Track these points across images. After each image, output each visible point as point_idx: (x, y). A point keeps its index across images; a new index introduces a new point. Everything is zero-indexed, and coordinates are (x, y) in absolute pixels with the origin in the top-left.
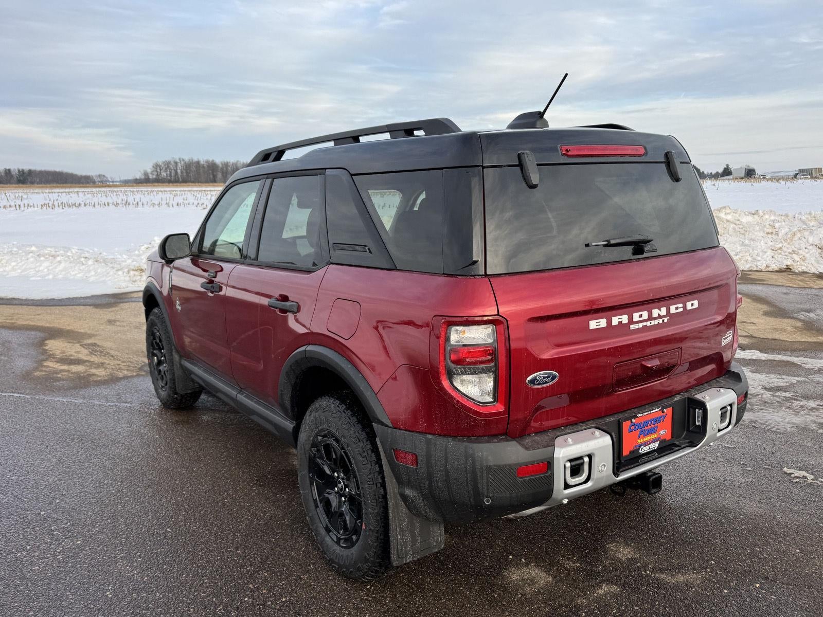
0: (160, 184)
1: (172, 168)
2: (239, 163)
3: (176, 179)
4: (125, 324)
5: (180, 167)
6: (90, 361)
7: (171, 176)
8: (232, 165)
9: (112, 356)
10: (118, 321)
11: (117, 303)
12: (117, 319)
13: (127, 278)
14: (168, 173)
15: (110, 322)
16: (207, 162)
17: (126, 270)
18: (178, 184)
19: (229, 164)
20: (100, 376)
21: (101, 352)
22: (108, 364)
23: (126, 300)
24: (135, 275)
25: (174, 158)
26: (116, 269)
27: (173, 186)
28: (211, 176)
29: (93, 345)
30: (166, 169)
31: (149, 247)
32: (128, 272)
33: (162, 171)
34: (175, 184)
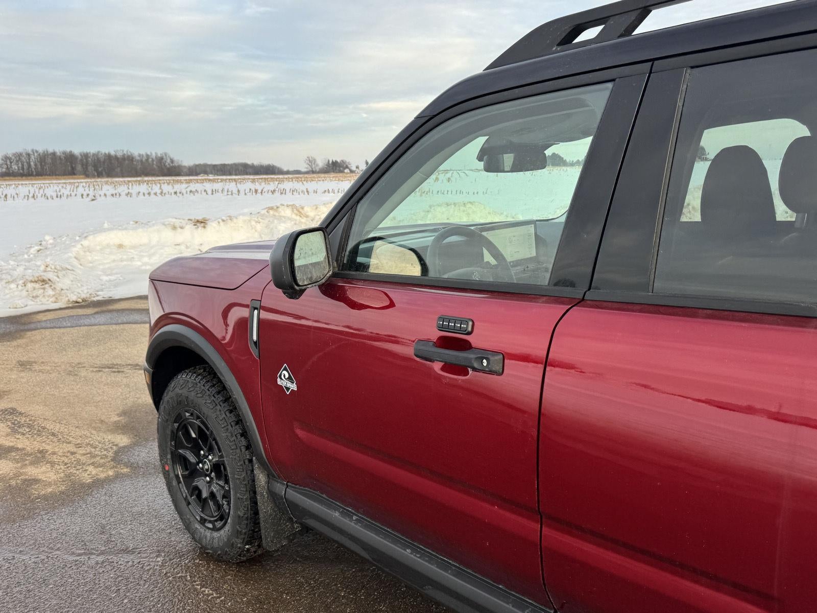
0: (11, 178)
1: (25, 161)
2: (100, 154)
3: (29, 172)
4: (49, 368)
5: (34, 159)
6: (17, 449)
7: (23, 169)
8: (93, 155)
9: (53, 434)
10: (35, 362)
11: (22, 331)
12: (33, 360)
13: (24, 293)
14: (20, 165)
15: (24, 365)
16: (64, 153)
17: (21, 282)
18: (32, 178)
19: (89, 155)
20: (50, 484)
21: (29, 426)
22: (54, 453)
23: (32, 326)
24: (34, 289)
25: (25, 149)
26: (5, 281)
27: (27, 179)
28: (70, 168)
29: (11, 414)
30: (17, 161)
31: (41, 250)
32: (25, 284)
33: (12, 164)
34: (30, 178)
